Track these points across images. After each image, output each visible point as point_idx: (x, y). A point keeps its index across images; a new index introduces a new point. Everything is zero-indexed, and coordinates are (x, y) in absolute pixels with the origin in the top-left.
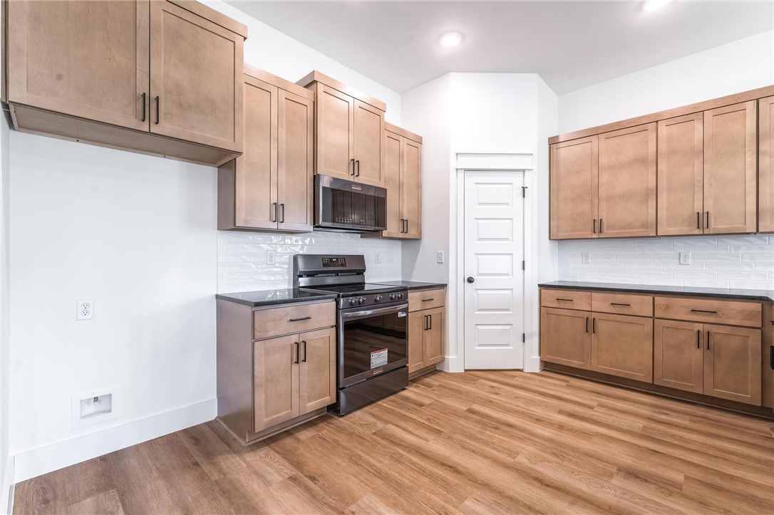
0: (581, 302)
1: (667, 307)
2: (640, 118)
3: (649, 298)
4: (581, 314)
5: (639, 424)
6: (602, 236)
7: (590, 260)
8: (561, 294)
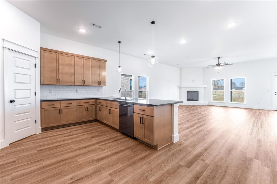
0: (57, 105)
1: (80, 103)
2: (70, 53)
3: (76, 101)
4: (57, 108)
5: (82, 131)
6: (60, 84)
7: (52, 92)
8: (50, 103)
